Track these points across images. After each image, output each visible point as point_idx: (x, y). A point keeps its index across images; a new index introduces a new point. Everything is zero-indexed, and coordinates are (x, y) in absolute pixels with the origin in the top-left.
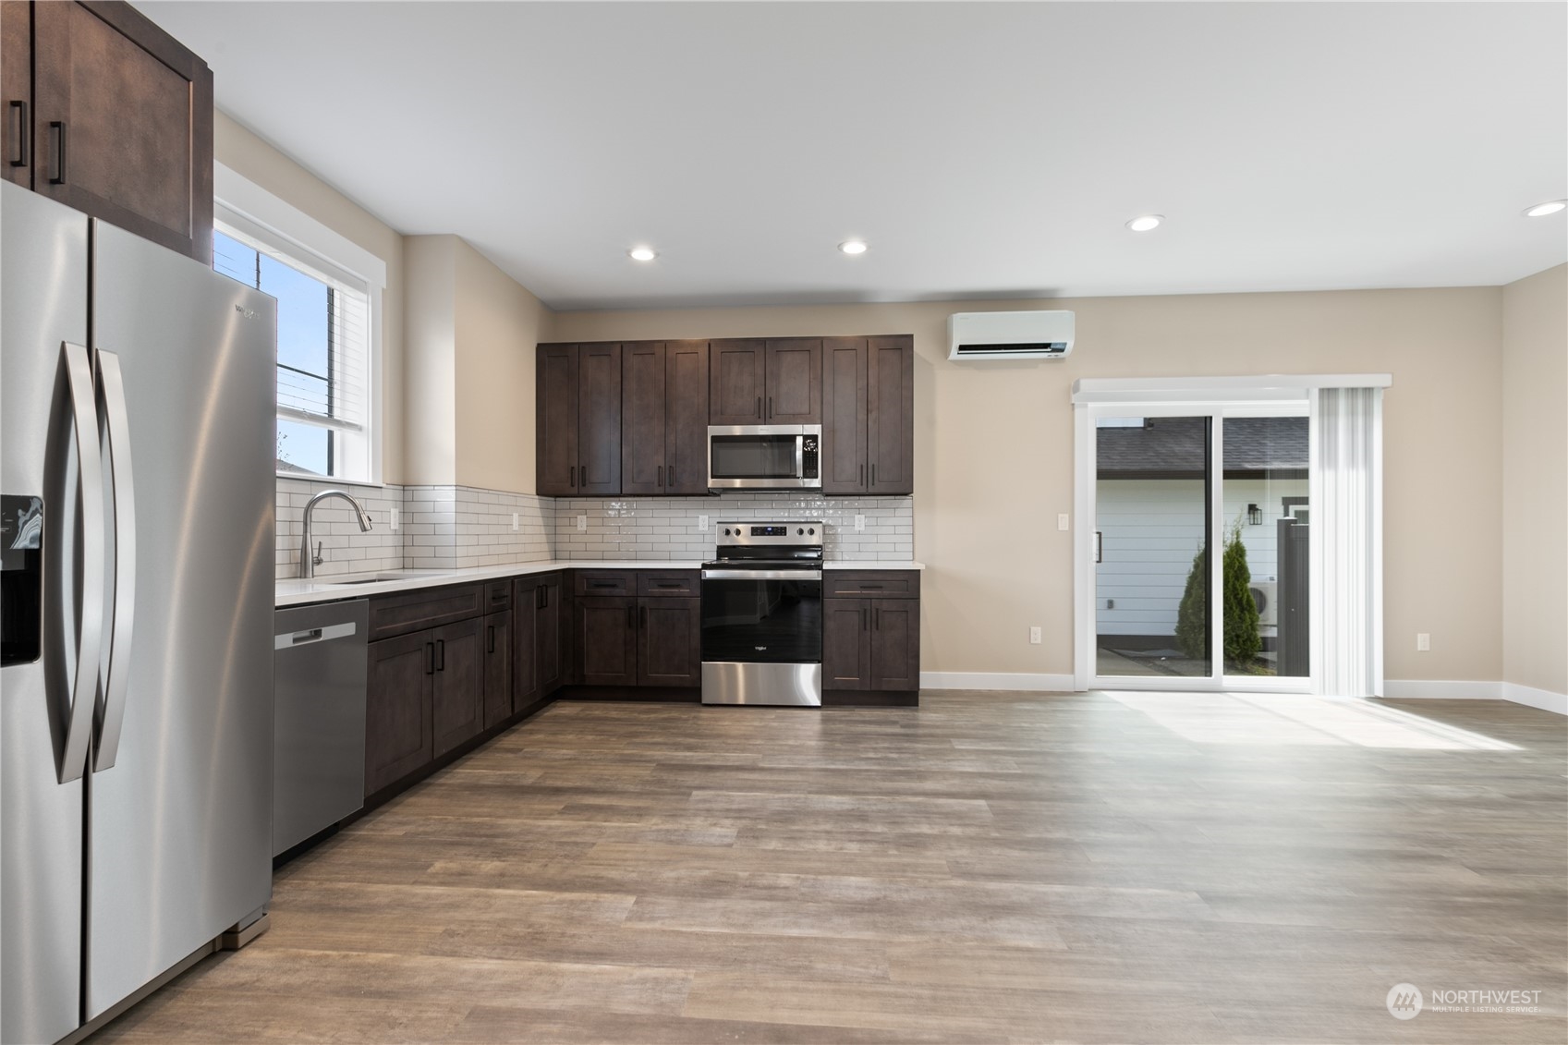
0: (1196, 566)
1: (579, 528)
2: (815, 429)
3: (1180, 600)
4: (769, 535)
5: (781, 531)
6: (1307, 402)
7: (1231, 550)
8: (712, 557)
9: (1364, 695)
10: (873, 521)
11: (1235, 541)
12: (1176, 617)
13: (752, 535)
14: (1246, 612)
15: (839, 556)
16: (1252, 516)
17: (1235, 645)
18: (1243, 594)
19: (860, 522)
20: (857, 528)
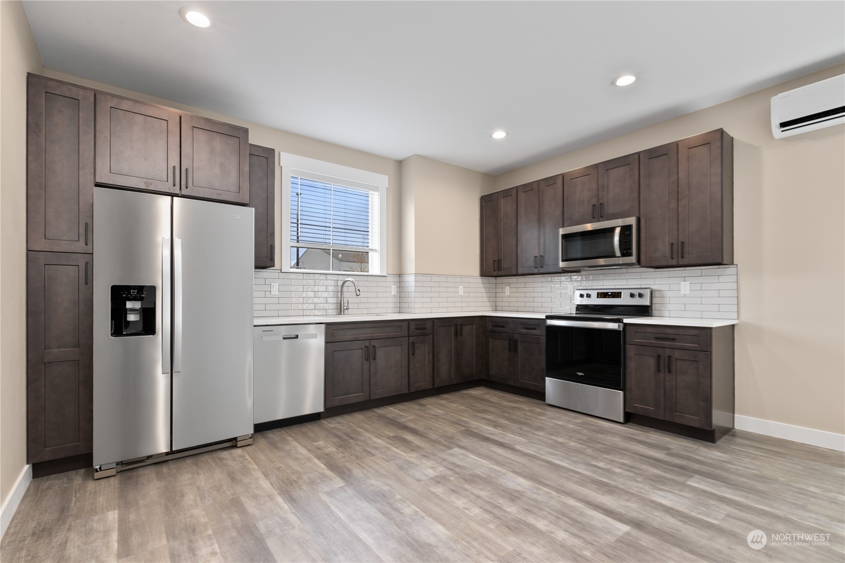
1: (506, 294)
2: (632, 221)
4: (609, 297)
5: (617, 295)
8: (573, 312)
10: (698, 287)
13: (598, 297)
15: (666, 313)
19: (685, 287)
20: (682, 292)
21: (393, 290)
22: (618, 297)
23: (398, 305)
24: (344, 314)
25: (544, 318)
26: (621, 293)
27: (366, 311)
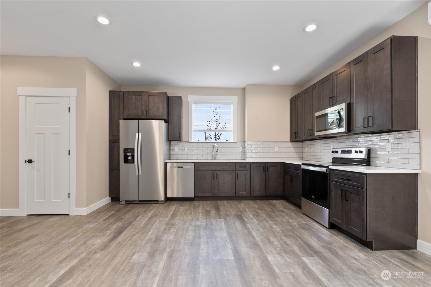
21: (240, 149)
22: (350, 153)
23: (243, 156)
24: (214, 159)
25: (301, 164)
26: (352, 150)
27: (226, 158)
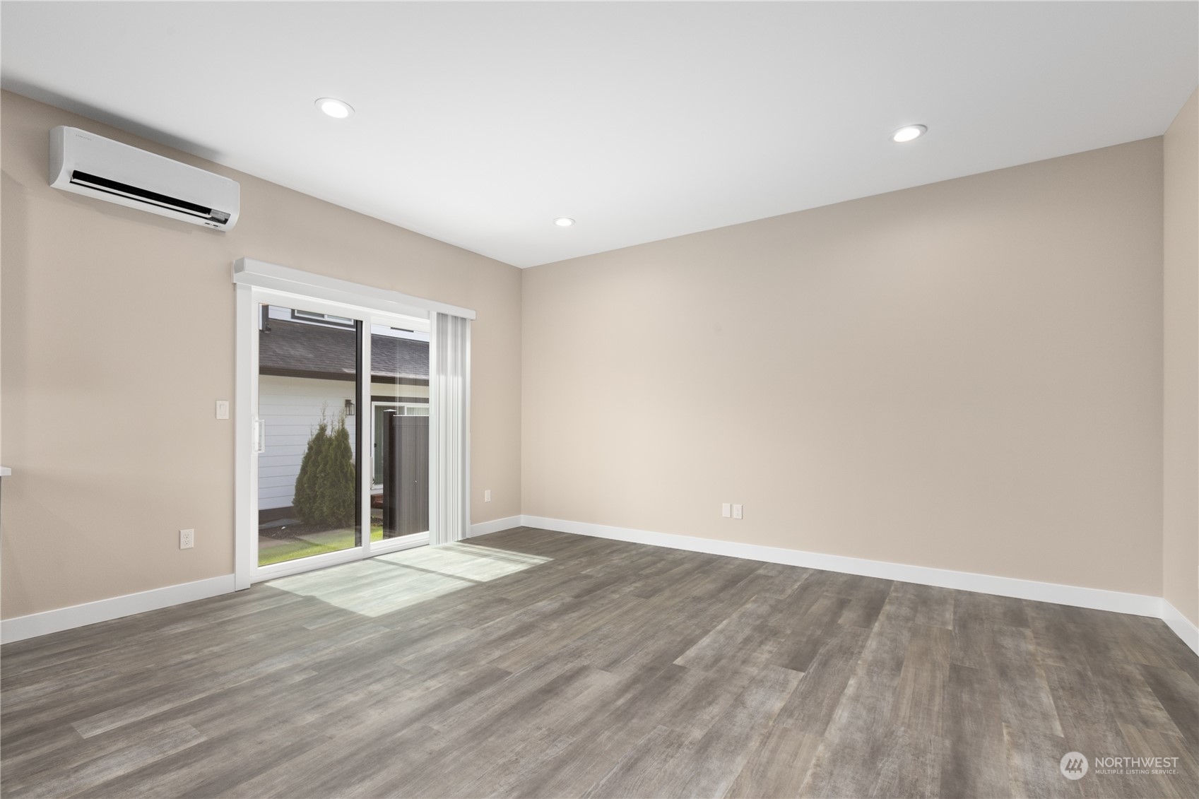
0: (310, 448)
3: (297, 476)
6: (428, 321)
7: (339, 435)
9: (460, 539)
11: (341, 427)
12: (293, 491)
14: (350, 482)
16: (348, 409)
17: (342, 509)
18: (348, 468)
